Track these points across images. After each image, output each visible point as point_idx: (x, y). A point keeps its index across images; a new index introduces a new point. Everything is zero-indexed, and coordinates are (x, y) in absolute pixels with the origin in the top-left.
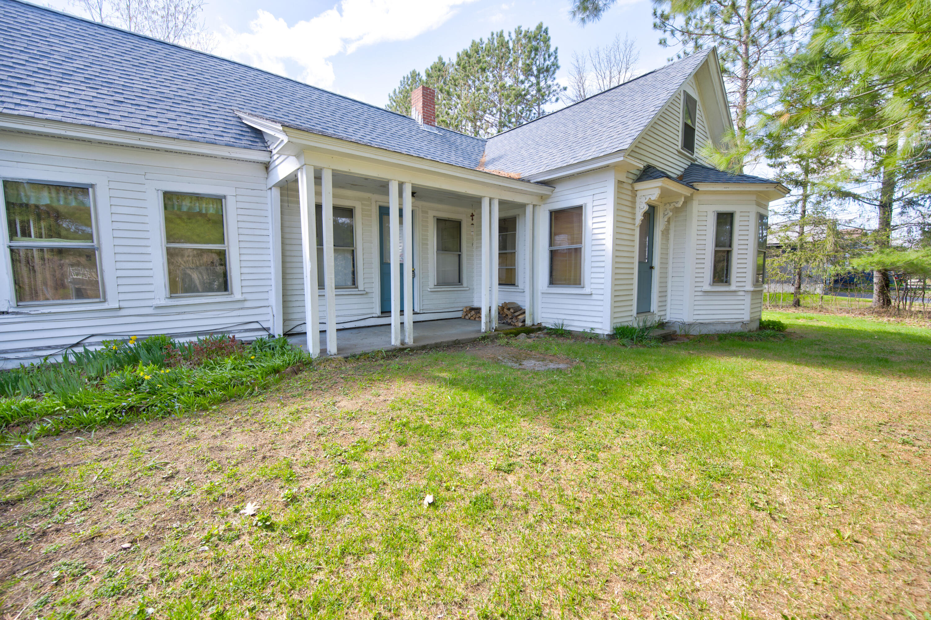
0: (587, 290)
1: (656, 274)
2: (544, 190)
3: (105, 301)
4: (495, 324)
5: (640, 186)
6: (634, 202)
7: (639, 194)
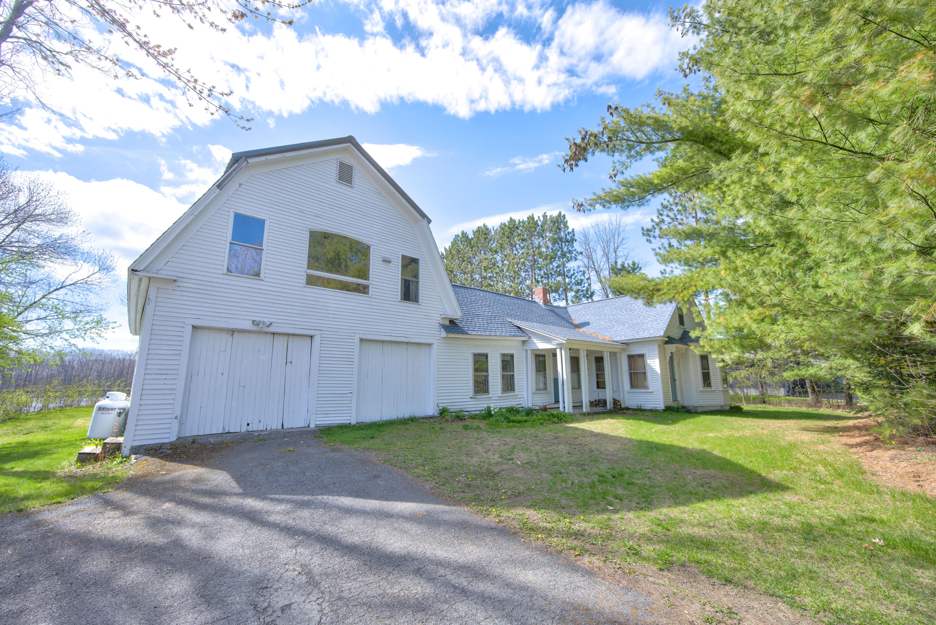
0: (650, 390)
1: (677, 382)
2: (624, 346)
4: (612, 406)
5: (666, 346)
6: (665, 352)
7: (667, 349)
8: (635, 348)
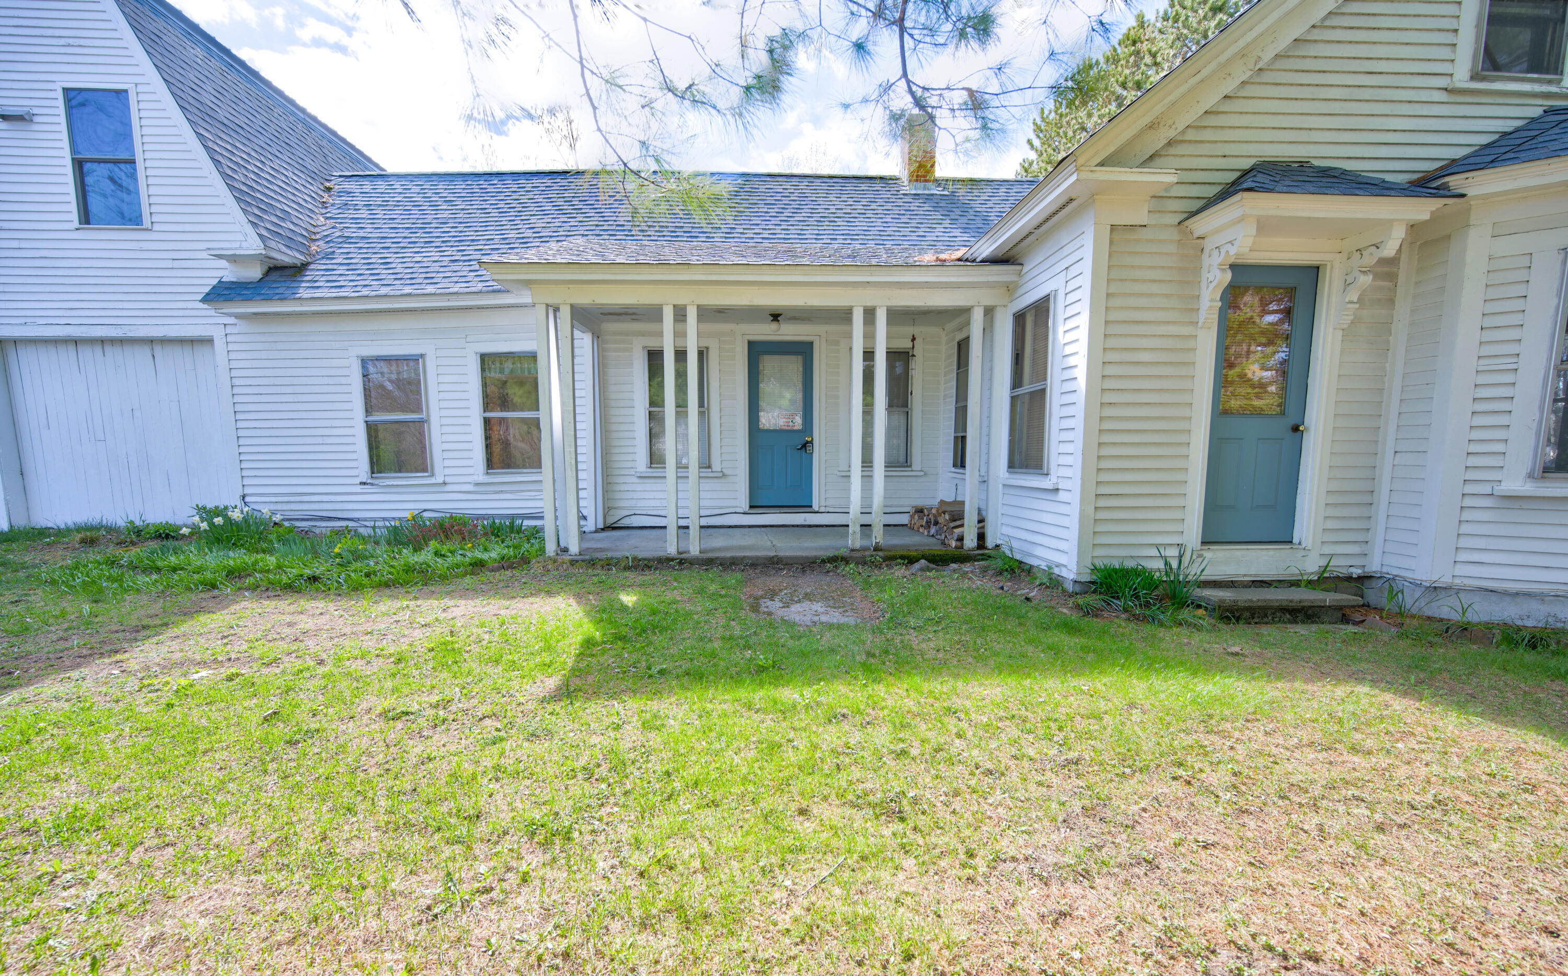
0: (1052, 481)
3: (433, 475)
7: (1209, 244)
8: (1035, 272)
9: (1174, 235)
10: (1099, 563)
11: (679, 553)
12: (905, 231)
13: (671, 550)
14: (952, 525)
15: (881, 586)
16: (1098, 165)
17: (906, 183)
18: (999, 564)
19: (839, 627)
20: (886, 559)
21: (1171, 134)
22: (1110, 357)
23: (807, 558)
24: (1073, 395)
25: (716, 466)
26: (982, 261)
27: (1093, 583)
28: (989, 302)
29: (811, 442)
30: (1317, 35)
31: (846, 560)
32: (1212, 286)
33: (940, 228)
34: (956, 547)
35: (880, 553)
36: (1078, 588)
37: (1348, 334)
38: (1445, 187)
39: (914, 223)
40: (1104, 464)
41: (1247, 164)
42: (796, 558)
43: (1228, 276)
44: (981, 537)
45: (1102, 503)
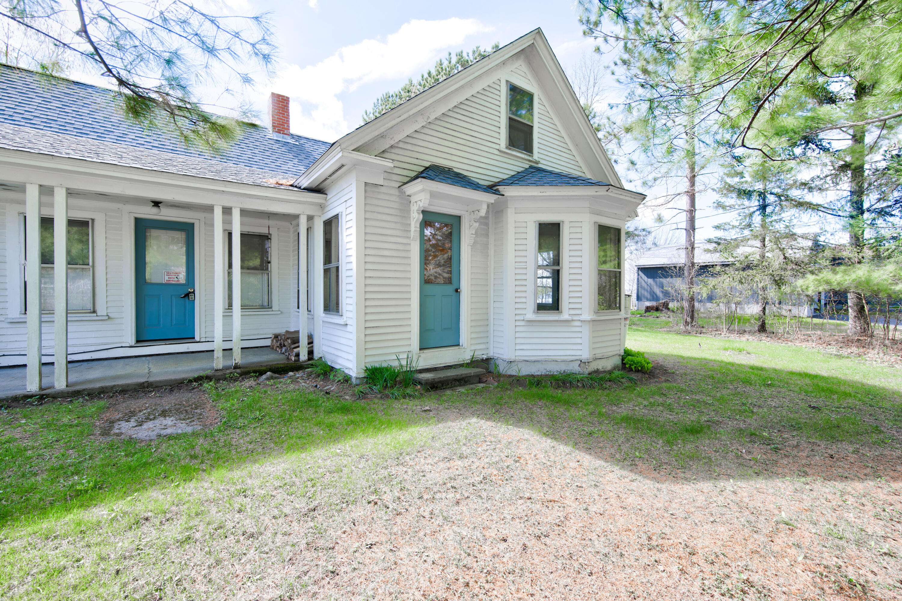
0: (344, 320)
1: (464, 298)
6: (406, 210)
7: (413, 199)
8: (333, 200)
9: (396, 192)
10: (369, 366)
11: (41, 389)
12: (267, 161)
13: (33, 387)
14: (293, 346)
15: (228, 396)
16: (353, 150)
17: (271, 132)
18: (318, 370)
19: (176, 437)
20: (241, 374)
21: (392, 142)
22: (369, 252)
23: (176, 380)
24: (350, 271)
25: (101, 310)
26: (304, 189)
27: (365, 377)
28: (311, 213)
29: (194, 292)
30: (450, 114)
31: (208, 378)
32: (415, 220)
33: (291, 164)
34: (295, 361)
35: (238, 371)
36: (358, 382)
37: (473, 247)
38: (497, 190)
39: (274, 157)
40: (369, 310)
41: (427, 164)
42: (166, 381)
43: (421, 216)
44: (311, 353)
45: (369, 332)
